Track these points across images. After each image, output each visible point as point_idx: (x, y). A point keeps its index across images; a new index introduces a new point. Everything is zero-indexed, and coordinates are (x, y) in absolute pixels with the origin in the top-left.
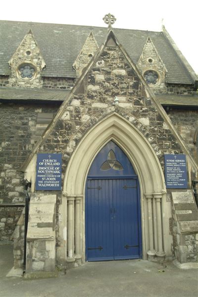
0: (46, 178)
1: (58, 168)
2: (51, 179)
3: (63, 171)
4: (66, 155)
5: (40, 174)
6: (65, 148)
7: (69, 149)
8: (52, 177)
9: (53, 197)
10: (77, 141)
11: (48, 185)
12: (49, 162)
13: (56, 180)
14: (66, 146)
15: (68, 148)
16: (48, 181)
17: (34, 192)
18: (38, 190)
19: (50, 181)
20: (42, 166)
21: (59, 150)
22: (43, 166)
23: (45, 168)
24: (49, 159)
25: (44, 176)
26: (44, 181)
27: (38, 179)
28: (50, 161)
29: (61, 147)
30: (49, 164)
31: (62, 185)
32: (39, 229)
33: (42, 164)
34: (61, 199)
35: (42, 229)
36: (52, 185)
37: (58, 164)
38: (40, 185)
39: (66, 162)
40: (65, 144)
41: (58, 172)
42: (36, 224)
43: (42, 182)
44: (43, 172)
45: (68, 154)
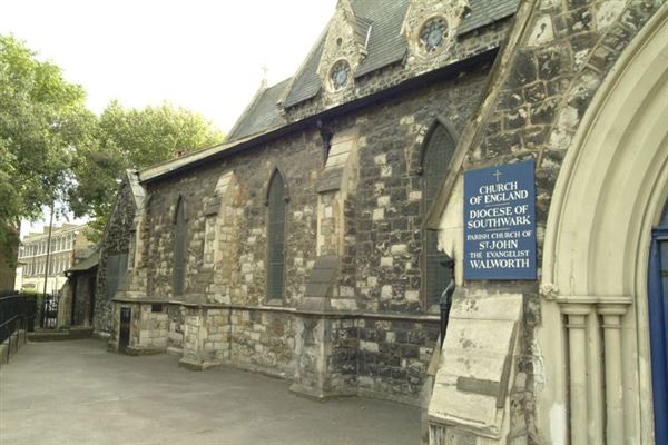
0: (491, 240)
1: (523, 209)
2: (504, 245)
3: (539, 216)
4: (547, 163)
5: (474, 232)
6: (543, 138)
7: (555, 141)
8: (507, 239)
9: (512, 303)
10: (581, 105)
11: (496, 263)
12: (493, 192)
13: (521, 247)
14: (547, 131)
15: (554, 136)
16: (496, 250)
17: (463, 285)
18: (473, 278)
19: (503, 250)
20: (476, 207)
21: (524, 150)
22: (482, 206)
23: (487, 213)
24: (495, 183)
25: (485, 236)
26: (484, 252)
27: (470, 247)
28: (501, 187)
29: (531, 139)
30: (496, 198)
31: (537, 262)
32: (460, 394)
33: (478, 200)
34: (539, 310)
35: (468, 397)
36: (509, 264)
37: (522, 195)
38: (474, 264)
40: (542, 126)
41: (526, 221)
42: (454, 380)
43: (479, 255)
44: (481, 224)
45: (557, 157)
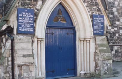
0: (24, 25)
1: (32, 19)
2: (27, 26)
3: (35, 21)
4: (36, 11)
5: (20, 22)
7: (38, 7)
8: (28, 25)
9: (29, 38)
11: (26, 30)
12: (25, 14)
13: (31, 27)
14: (36, 4)
16: (26, 27)
17: (16, 35)
19: (27, 27)
20: (21, 17)
21: (31, 7)
22: (22, 17)
23: (24, 19)
25: (23, 24)
26: (23, 27)
27: (19, 26)
28: (27, 13)
29: (33, 5)
30: (26, 16)
31: (34, 30)
33: (21, 15)
35: (26, 58)
36: (29, 30)
37: (31, 16)
38: (20, 30)
39: (36, 15)
40: (35, 3)
41: (32, 22)
43: (22, 28)
44: (22, 21)
45: (37, 10)
